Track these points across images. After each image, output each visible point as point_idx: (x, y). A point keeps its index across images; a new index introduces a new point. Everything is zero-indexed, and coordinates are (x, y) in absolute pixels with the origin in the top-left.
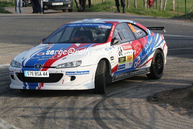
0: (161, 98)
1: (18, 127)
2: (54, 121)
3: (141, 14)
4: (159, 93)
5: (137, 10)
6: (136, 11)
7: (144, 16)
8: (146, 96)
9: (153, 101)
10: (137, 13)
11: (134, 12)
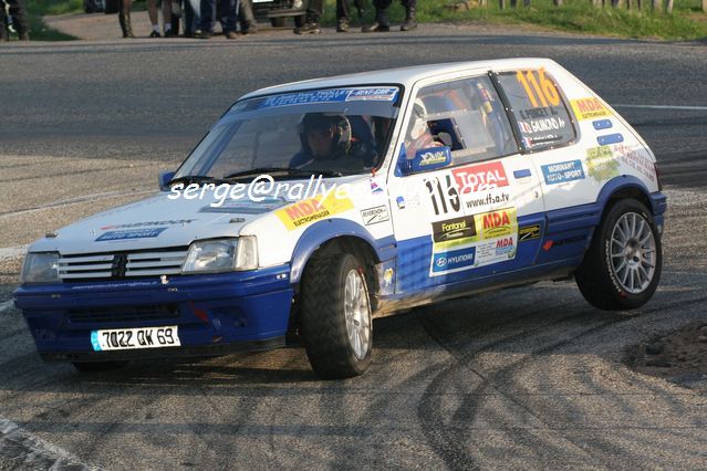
0: (678, 351)
3: (579, 28)
4: (669, 333)
5: (565, 11)
6: (561, 17)
7: (593, 37)
8: (622, 345)
9: (648, 365)
10: (563, 24)
11: (554, 22)
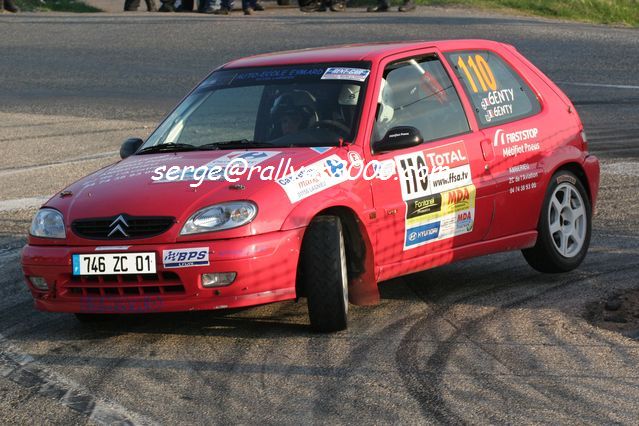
0: (634, 308)
1: (135, 410)
2: (261, 391)
3: (555, 13)
4: (627, 292)
6: (539, 3)
7: (566, 21)
8: (583, 302)
9: (606, 320)
10: (541, 9)
11: (532, 7)
